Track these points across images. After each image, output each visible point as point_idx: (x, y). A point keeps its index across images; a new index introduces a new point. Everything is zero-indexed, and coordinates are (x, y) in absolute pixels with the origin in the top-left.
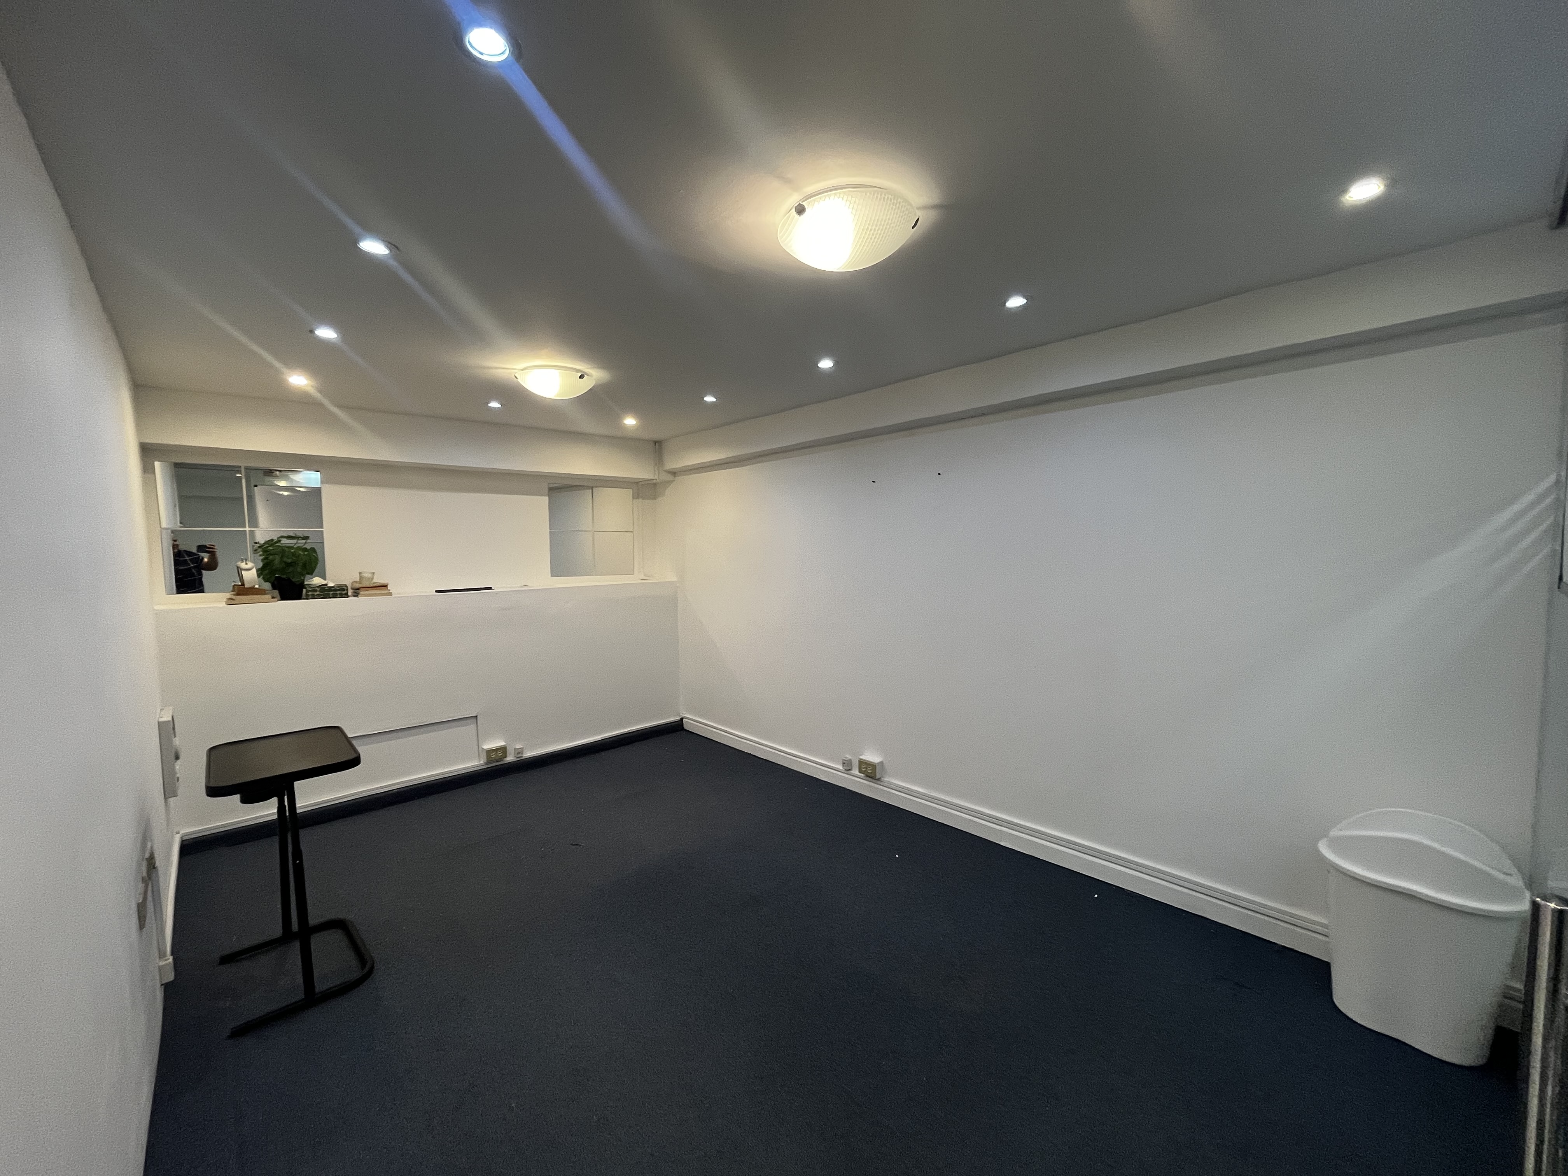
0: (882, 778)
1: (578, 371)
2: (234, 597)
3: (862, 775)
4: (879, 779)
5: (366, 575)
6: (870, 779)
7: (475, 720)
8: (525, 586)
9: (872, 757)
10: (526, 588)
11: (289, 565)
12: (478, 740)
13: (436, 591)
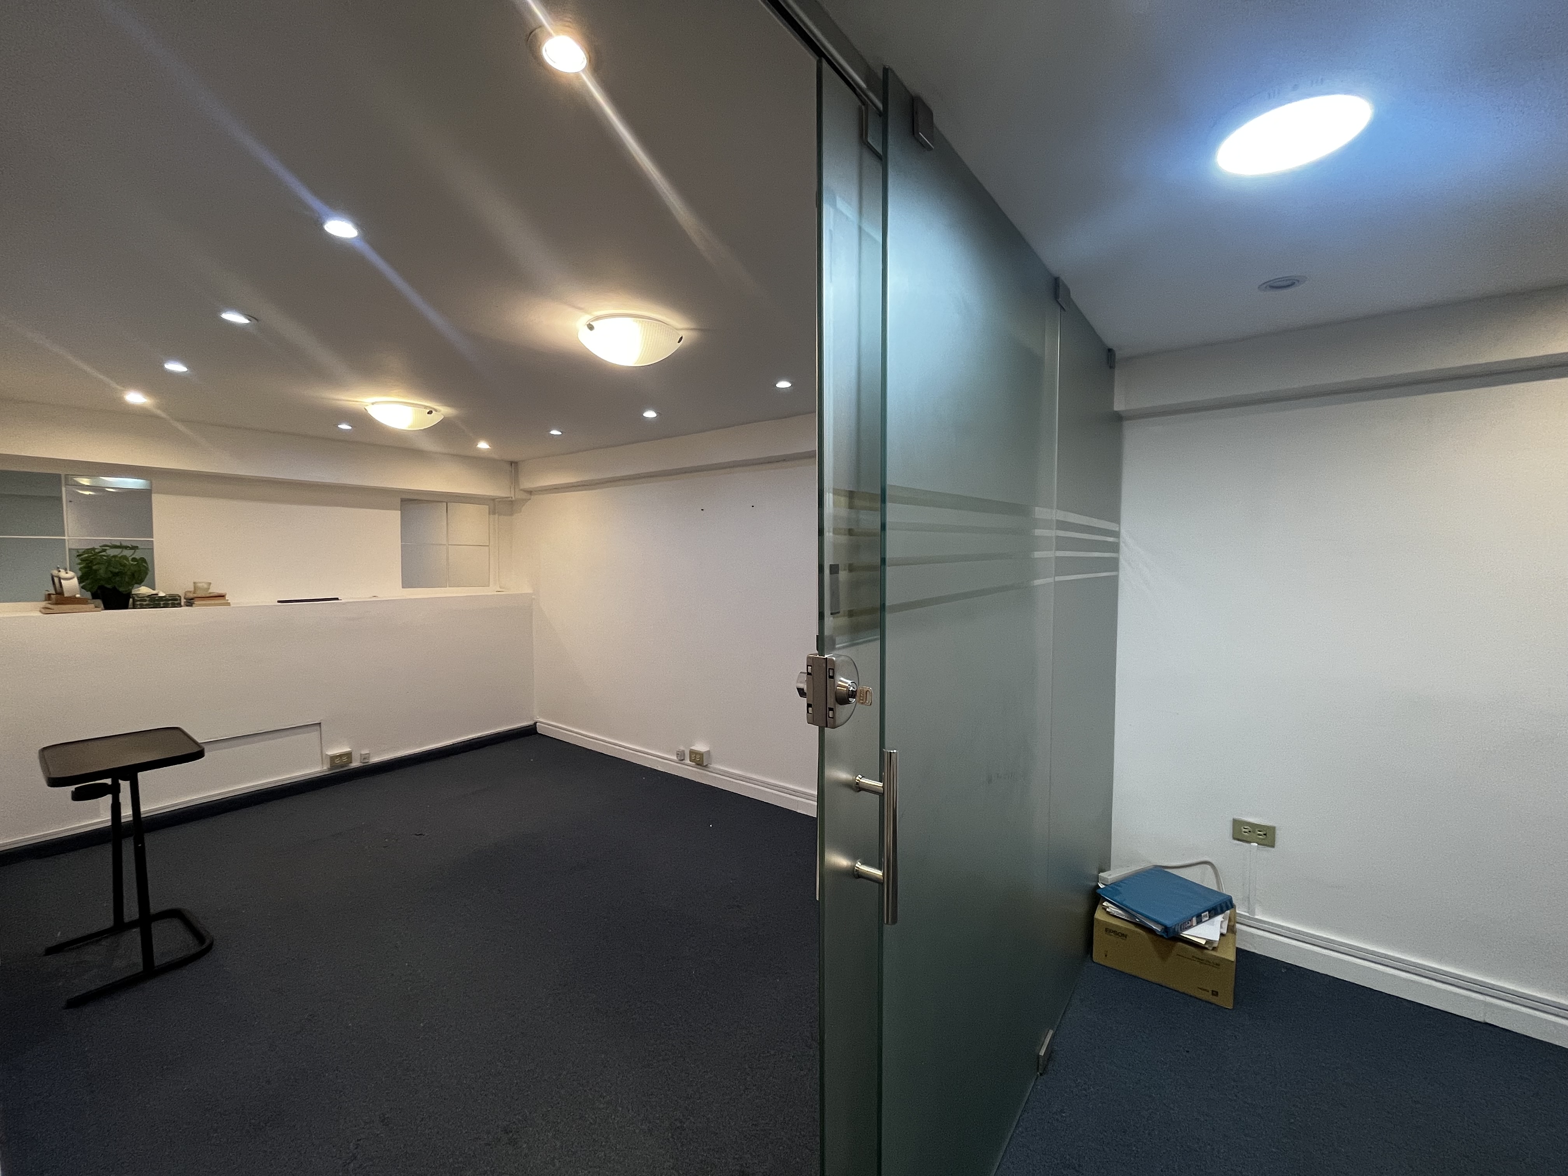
0: (709, 765)
1: (426, 407)
2: (50, 606)
3: (694, 763)
4: (706, 766)
5: (199, 585)
6: (699, 767)
7: (319, 728)
8: (375, 596)
9: (701, 747)
10: (374, 599)
11: (116, 574)
12: (322, 747)
13: (279, 602)
